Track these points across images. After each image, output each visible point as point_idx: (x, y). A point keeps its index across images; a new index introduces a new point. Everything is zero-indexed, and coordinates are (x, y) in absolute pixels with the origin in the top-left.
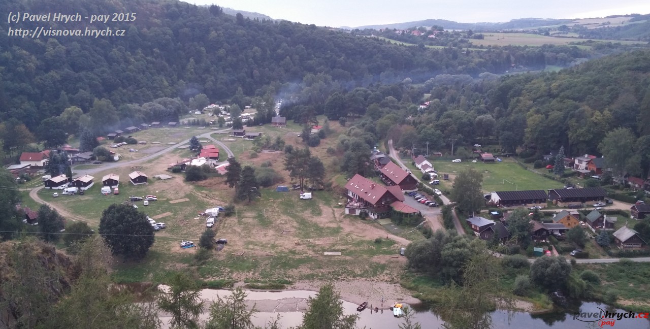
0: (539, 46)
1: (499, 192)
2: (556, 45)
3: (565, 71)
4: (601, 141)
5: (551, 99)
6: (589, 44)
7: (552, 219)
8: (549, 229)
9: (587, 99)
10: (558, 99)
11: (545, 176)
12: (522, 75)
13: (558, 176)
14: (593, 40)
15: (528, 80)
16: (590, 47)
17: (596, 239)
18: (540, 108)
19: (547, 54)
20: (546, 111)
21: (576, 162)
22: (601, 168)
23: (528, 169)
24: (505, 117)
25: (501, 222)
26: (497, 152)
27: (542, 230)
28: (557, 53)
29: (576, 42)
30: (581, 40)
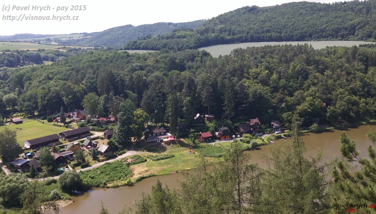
0: (36, 49)
1: (29, 141)
2: (46, 49)
3: (54, 64)
4: (82, 101)
5: (50, 81)
6: (65, 49)
7: (64, 149)
8: (64, 155)
9: (70, 78)
10: (54, 80)
11: (56, 125)
12: (29, 67)
13: (62, 124)
14: (66, 46)
15: (34, 70)
16: (66, 50)
17: (90, 155)
18: (44, 86)
19: (42, 55)
20: (48, 88)
21: (71, 115)
22: (85, 116)
23: (44, 123)
24: (23, 94)
25: (34, 158)
26: (22, 116)
27: (60, 157)
28: (48, 54)
29: (57, 47)
30: (60, 47)
